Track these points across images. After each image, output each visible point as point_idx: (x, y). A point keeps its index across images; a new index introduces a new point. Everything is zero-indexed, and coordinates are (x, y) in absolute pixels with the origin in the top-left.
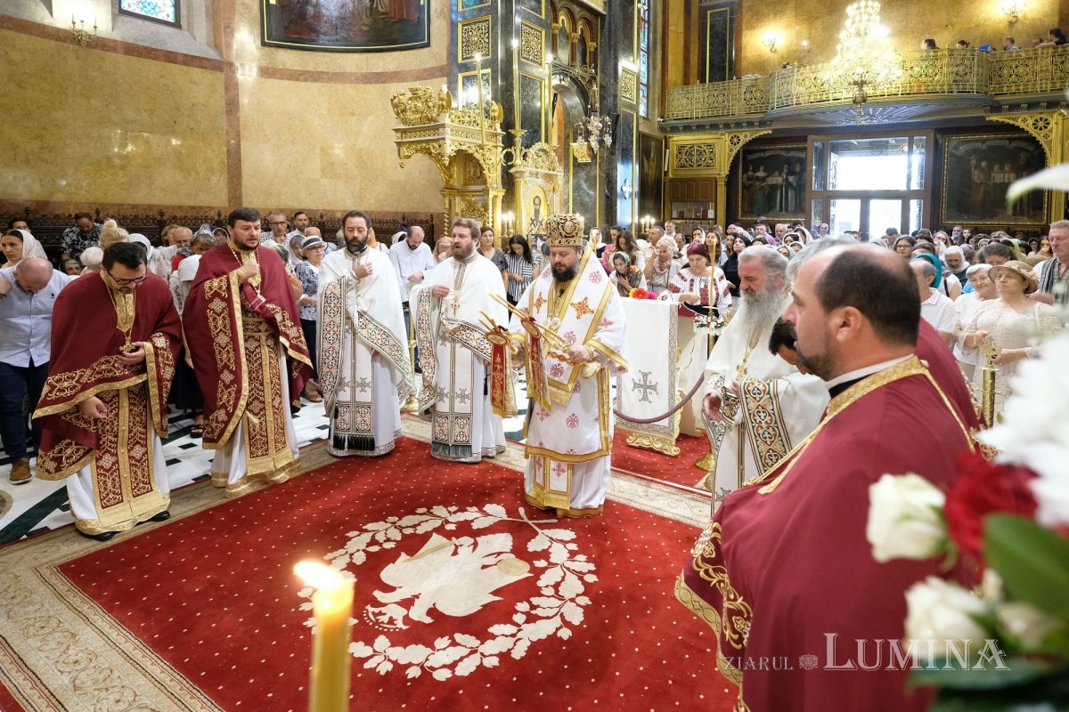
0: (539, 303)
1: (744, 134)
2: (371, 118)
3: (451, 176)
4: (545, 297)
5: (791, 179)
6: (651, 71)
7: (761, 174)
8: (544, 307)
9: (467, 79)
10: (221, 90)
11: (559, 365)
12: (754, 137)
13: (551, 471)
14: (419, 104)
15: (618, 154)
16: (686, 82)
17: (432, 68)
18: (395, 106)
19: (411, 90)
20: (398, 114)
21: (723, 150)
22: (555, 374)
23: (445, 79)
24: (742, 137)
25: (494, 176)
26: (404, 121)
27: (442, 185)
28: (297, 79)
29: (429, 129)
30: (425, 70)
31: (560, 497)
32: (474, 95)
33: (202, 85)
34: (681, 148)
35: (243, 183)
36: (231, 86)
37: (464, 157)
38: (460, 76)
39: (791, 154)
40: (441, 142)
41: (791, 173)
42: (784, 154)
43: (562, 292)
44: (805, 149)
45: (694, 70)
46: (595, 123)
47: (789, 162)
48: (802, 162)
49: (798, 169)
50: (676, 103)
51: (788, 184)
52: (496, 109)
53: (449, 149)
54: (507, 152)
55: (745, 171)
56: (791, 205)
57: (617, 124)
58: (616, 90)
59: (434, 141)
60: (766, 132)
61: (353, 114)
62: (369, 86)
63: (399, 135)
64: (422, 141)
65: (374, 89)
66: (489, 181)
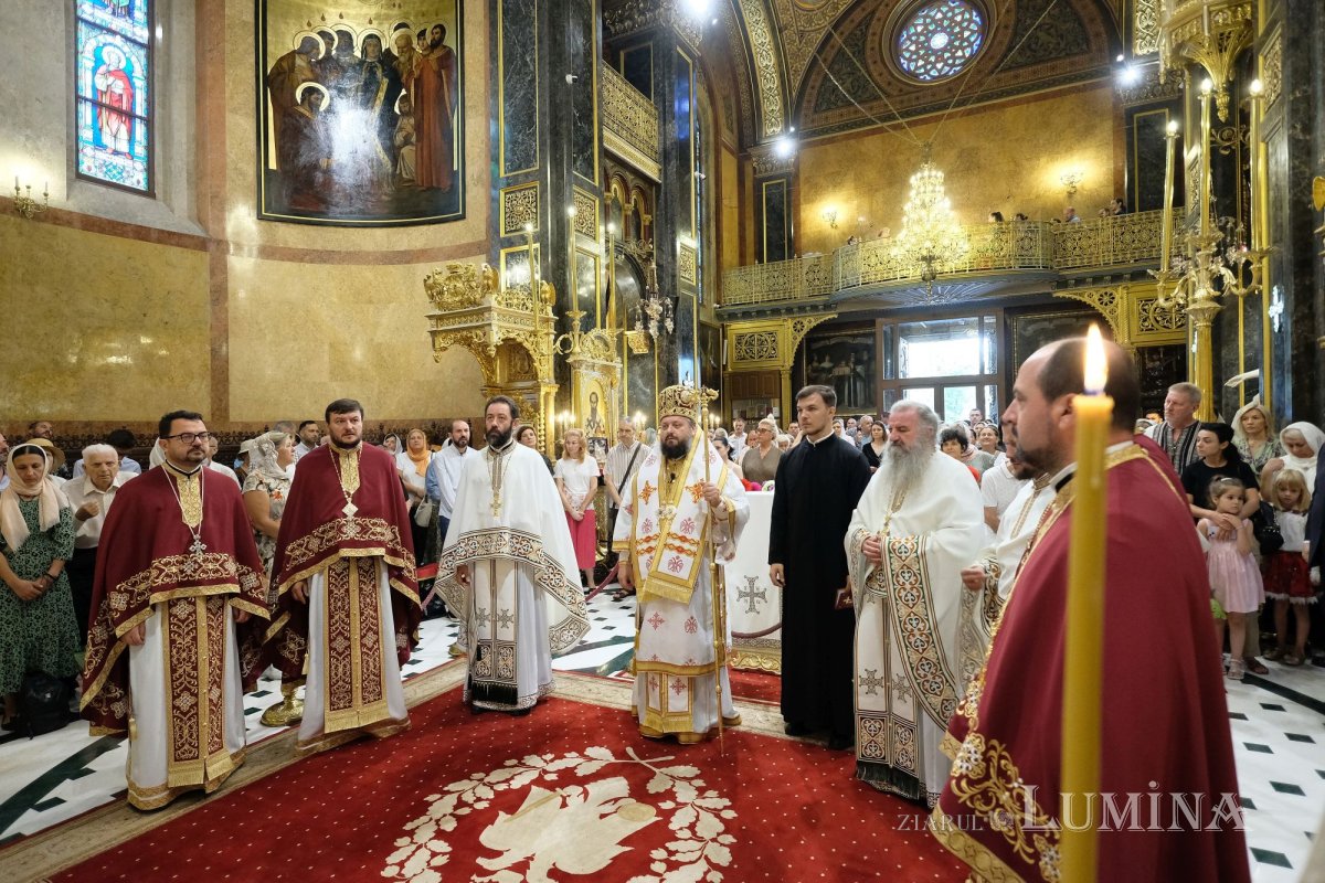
0: (647, 492)
1: (808, 319)
2: (392, 306)
3: (493, 372)
4: (654, 484)
5: (859, 369)
6: (705, 250)
7: (826, 365)
8: (654, 497)
9: (511, 256)
10: (206, 275)
11: (678, 558)
12: (819, 322)
13: (670, 689)
14: (459, 285)
15: (679, 345)
16: (742, 262)
17: (468, 244)
18: (429, 288)
19: (450, 268)
20: (432, 297)
21: (786, 337)
22: (674, 569)
23: (484, 257)
24: (805, 323)
25: (546, 369)
26: (440, 305)
27: (484, 382)
28: (302, 260)
29: (471, 313)
30: (460, 247)
31: (681, 719)
32: (520, 273)
33: (182, 267)
34: (740, 337)
35: (231, 389)
36: (219, 269)
37: (512, 348)
38: (503, 253)
39: (859, 340)
40: (486, 328)
41: (857, 362)
42: (850, 341)
43: (673, 477)
44: (873, 335)
45: (750, 249)
46: (655, 307)
47: (856, 349)
48: (871, 349)
49: (865, 358)
50: (733, 287)
51: (857, 375)
52: (548, 289)
53: (496, 337)
54: (564, 339)
55: (810, 362)
56: (861, 398)
57: (677, 307)
58: (674, 269)
59: (477, 327)
60: (831, 317)
61: (371, 302)
62: (391, 268)
63: (434, 322)
64: (463, 329)
65: (397, 271)
66: (540, 375)
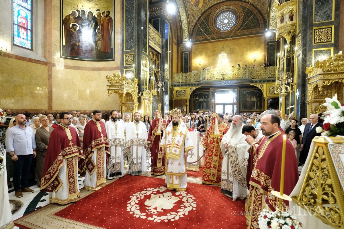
0: (169, 133)
2: (95, 81)
3: (122, 99)
5: (205, 100)
7: (197, 98)
8: (171, 135)
9: (127, 71)
10: (47, 71)
11: (176, 149)
12: (196, 88)
13: (174, 179)
14: (116, 78)
15: (165, 93)
16: (177, 72)
17: (115, 67)
18: (107, 79)
19: (113, 74)
20: (108, 81)
21: (188, 92)
23: (119, 71)
24: (193, 88)
25: (136, 99)
26: (111, 83)
27: (119, 102)
28: (71, 69)
29: (119, 86)
30: (113, 68)
31: (177, 185)
32: (130, 75)
33: (41, 69)
34: (177, 91)
35: (53, 102)
36: (50, 71)
37: (128, 94)
38: (125, 70)
39: (205, 93)
40: (123, 90)
41: (205, 98)
42: (203, 93)
43: (175, 130)
44: (209, 92)
46: (160, 85)
47: (205, 95)
48: (208, 95)
49: (207, 97)
50: (175, 78)
51: (204, 101)
52: (136, 80)
53: (125, 92)
55: (193, 98)
56: (205, 107)
57: (165, 84)
58: (164, 75)
59: (120, 89)
60: (199, 87)
61: (89, 80)
62: (95, 72)
63: (109, 87)
64: (116, 89)
65: (96, 73)
66: (134, 101)
